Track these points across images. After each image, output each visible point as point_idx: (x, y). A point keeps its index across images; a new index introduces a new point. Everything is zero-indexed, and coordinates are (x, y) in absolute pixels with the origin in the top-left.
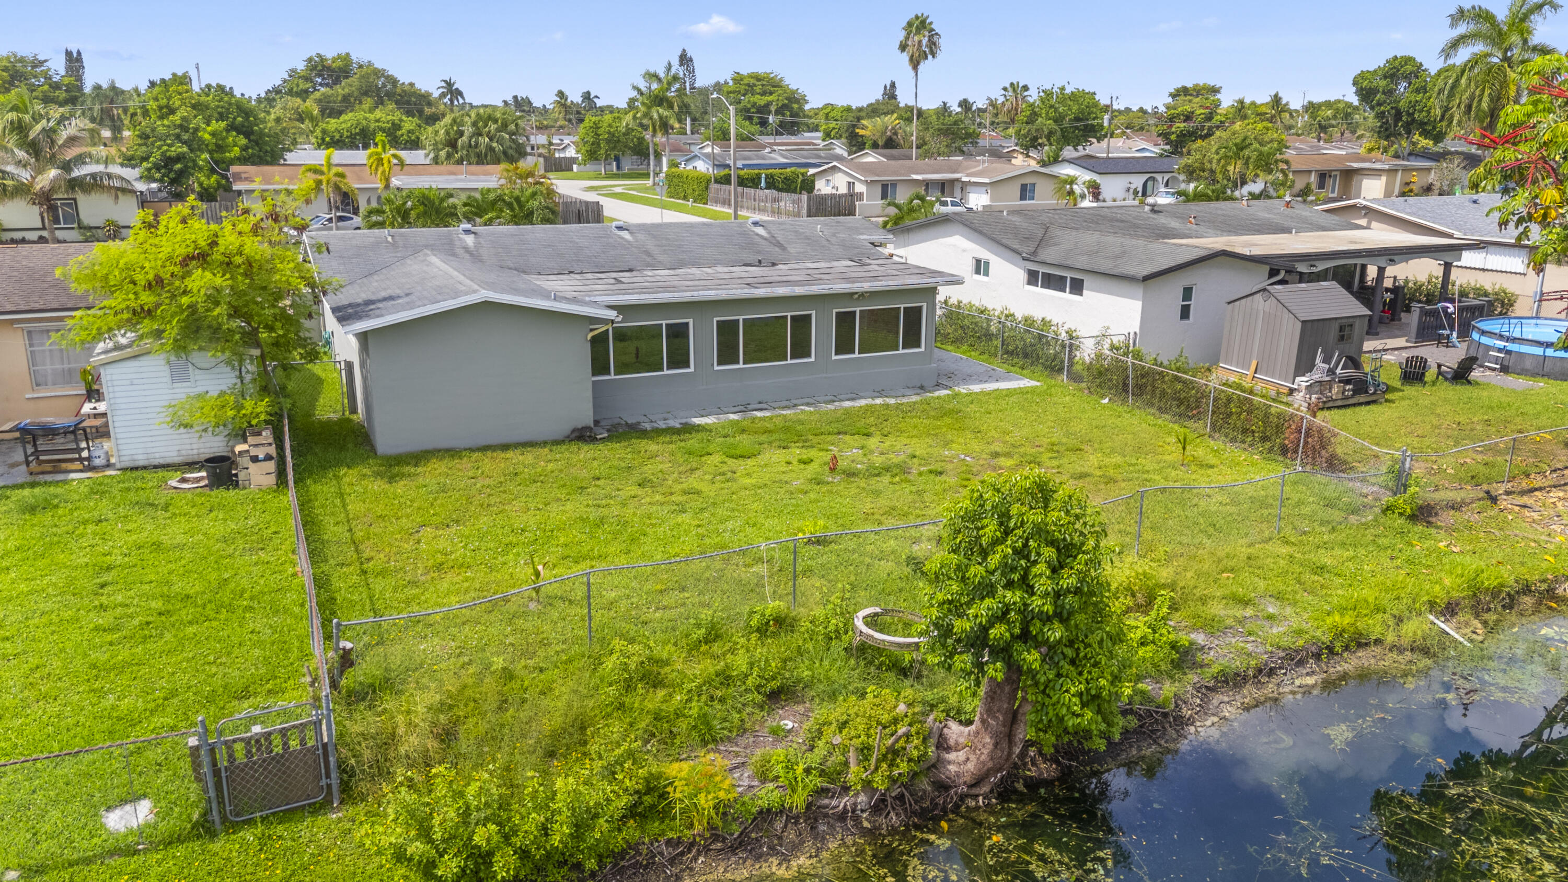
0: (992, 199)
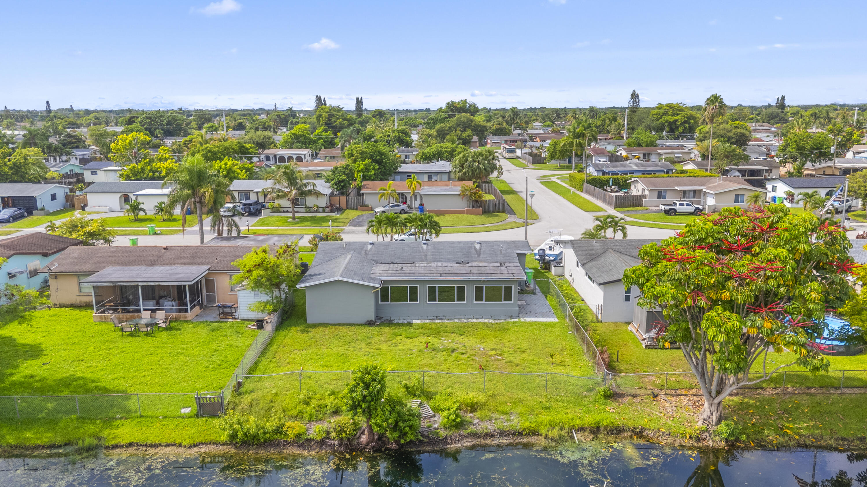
0: (716, 202)
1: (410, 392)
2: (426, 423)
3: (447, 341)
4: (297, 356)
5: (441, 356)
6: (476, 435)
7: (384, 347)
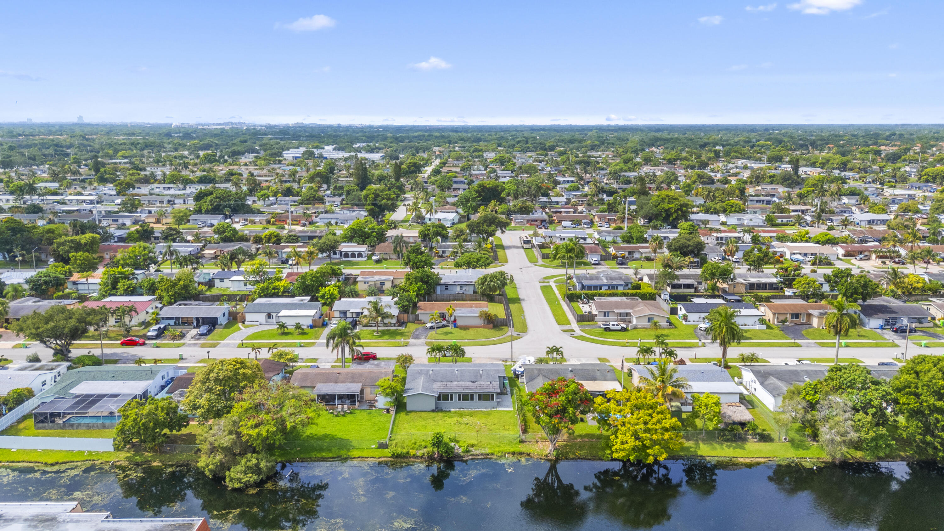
0: (636, 322)
1: (451, 440)
2: (456, 451)
3: (464, 420)
4: (406, 425)
5: (462, 426)
6: (473, 455)
7: (440, 422)
